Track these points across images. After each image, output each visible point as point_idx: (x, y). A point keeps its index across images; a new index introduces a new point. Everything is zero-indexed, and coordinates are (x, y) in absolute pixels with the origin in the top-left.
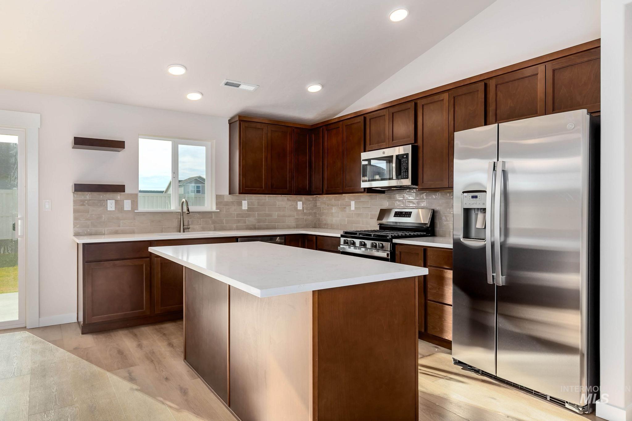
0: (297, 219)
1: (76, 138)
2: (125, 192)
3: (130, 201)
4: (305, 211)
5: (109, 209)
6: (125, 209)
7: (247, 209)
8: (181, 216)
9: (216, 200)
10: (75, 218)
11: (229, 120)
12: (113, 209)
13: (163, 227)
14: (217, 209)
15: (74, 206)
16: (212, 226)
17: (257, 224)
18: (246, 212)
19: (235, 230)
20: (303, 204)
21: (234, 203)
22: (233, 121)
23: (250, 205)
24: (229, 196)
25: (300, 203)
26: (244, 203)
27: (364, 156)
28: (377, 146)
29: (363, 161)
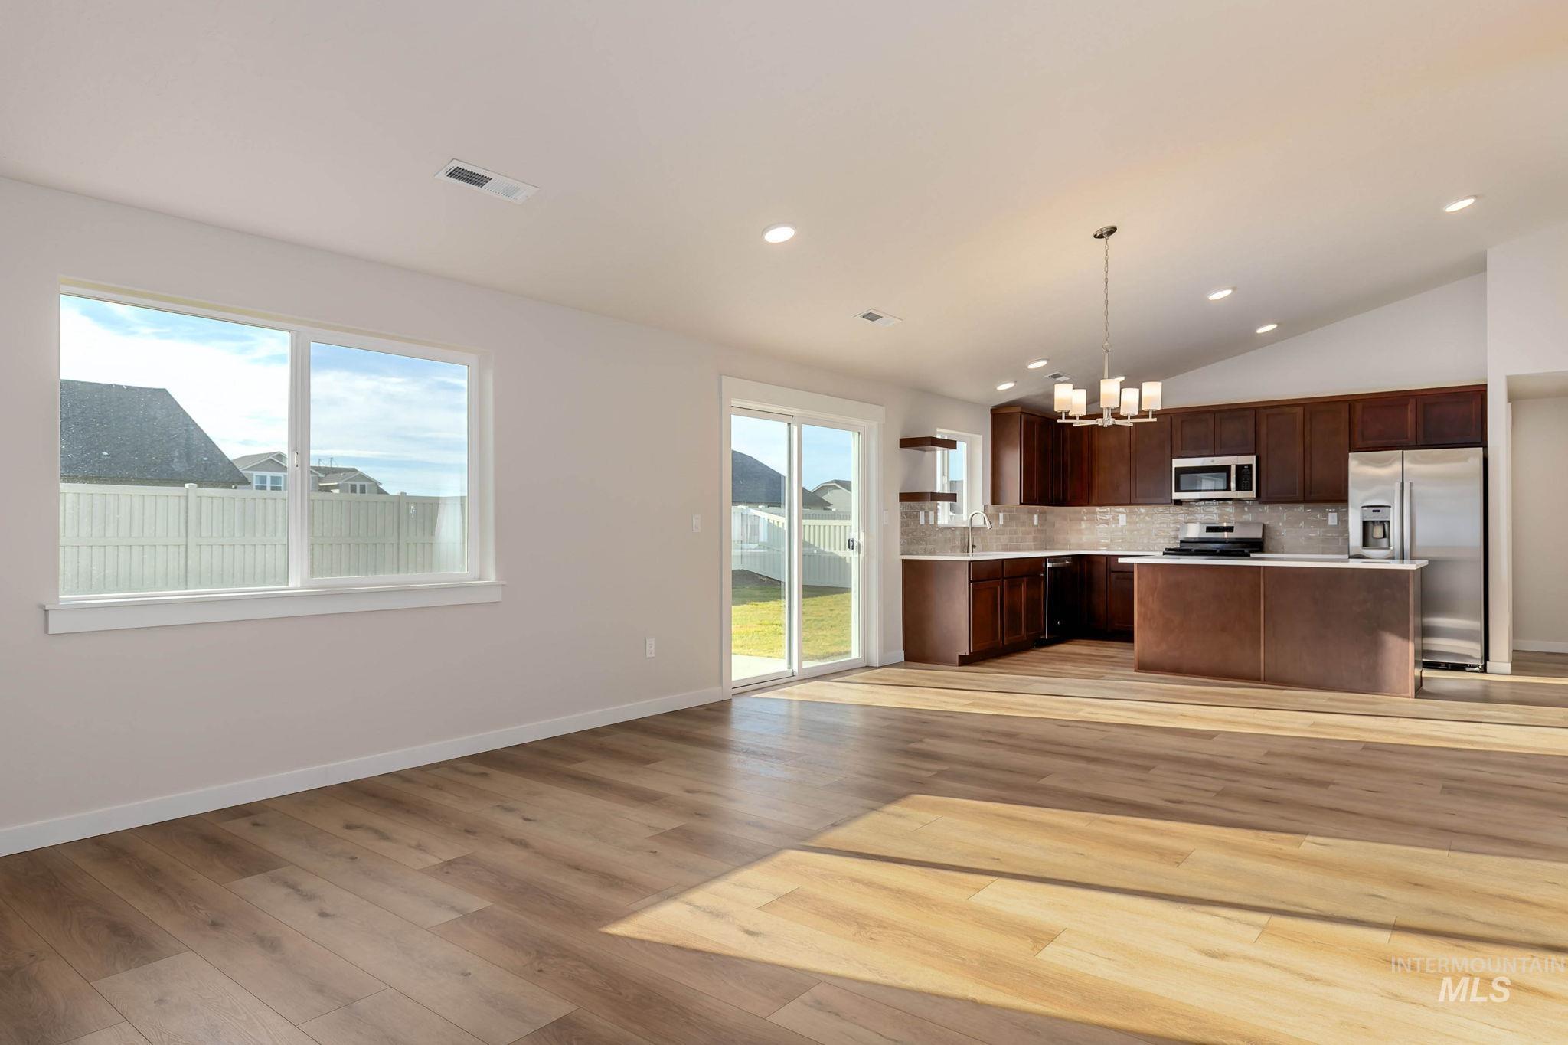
4: (1039, 527)
5: (921, 522)
6: (930, 523)
7: (1003, 523)
13: (953, 545)
21: (995, 515)
23: (1005, 518)
24: (991, 508)
25: (1036, 516)
26: (1001, 515)
27: (1177, 463)
28: (1194, 453)
29: (1176, 468)
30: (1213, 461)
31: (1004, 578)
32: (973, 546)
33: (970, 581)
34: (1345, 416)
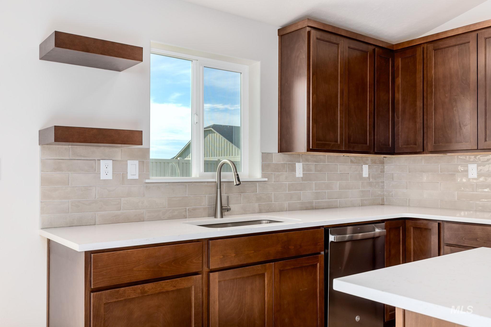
0: (362, 191)
1: (58, 35)
2: (142, 145)
3: (136, 162)
4: (371, 180)
5: (103, 177)
6: (130, 177)
7: (302, 176)
8: (217, 188)
9: (262, 162)
10: (45, 196)
11: (279, 30)
12: (110, 177)
13: (187, 208)
14: (263, 176)
15: (42, 171)
16: (257, 205)
17: (314, 201)
18: (301, 182)
19: (286, 211)
20: (369, 168)
21: (286, 166)
22: (285, 32)
23: (306, 170)
24: (279, 156)
25: (365, 167)
26: (299, 166)
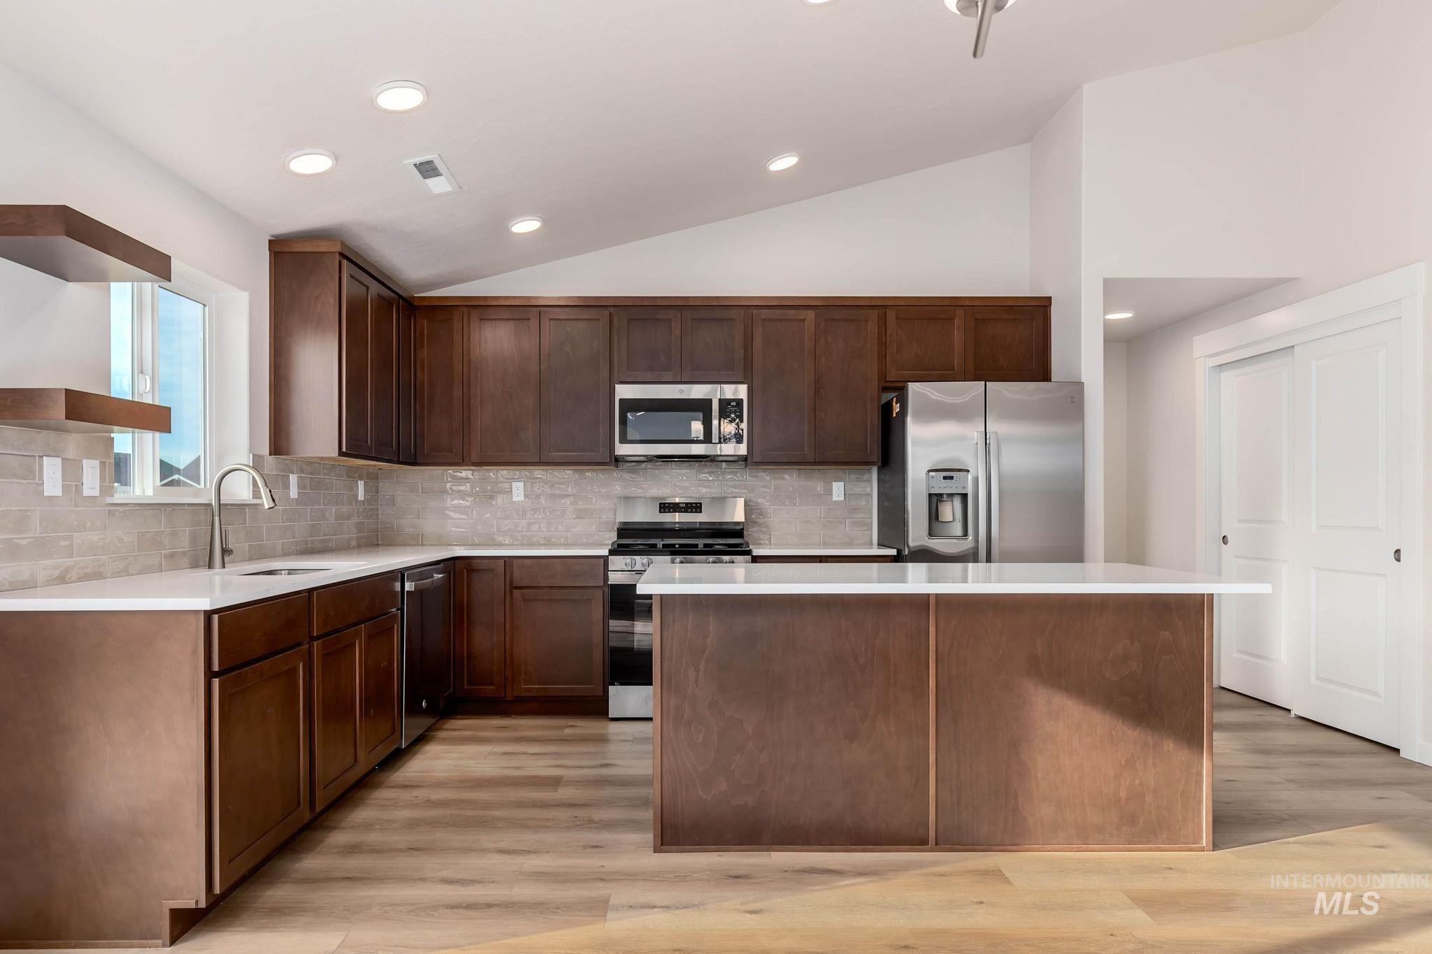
0: (357, 523)
3: (96, 464)
4: (366, 506)
5: (48, 490)
6: (86, 492)
7: (296, 497)
8: (213, 515)
11: (269, 243)
12: (58, 490)
13: (164, 552)
18: (299, 506)
20: (365, 486)
21: (279, 478)
23: (301, 486)
24: (270, 461)
25: (361, 484)
26: (293, 479)
27: (625, 391)
28: (649, 376)
29: (621, 400)
30: (681, 391)
31: (313, 639)
32: (225, 551)
33: (210, 674)
34: (872, 328)
